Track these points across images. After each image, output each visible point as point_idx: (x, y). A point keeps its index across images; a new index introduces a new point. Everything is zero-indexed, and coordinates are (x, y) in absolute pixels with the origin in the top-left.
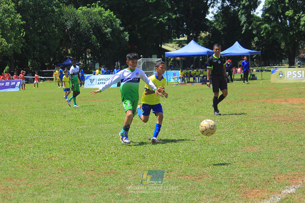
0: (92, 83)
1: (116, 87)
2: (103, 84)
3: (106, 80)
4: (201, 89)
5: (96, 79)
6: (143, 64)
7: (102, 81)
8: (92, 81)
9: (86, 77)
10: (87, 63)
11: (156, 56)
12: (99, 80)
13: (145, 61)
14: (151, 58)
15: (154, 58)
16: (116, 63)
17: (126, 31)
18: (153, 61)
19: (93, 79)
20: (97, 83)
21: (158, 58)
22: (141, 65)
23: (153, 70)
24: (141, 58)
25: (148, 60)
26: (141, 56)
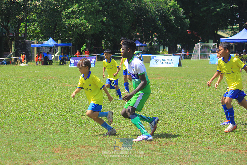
0: (156, 62)
1: (177, 67)
2: (166, 64)
3: (169, 60)
5: (160, 59)
6: (201, 47)
7: (165, 61)
8: (157, 60)
9: (152, 57)
10: (153, 45)
11: (212, 41)
12: (163, 60)
13: (203, 45)
14: (208, 42)
15: (210, 43)
16: (178, 45)
17: (188, 19)
18: (209, 45)
19: (158, 59)
20: (161, 63)
21: (214, 42)
22: (199, 49)
23: (209, 53)
24: (199, 42)
25: (205, 44)
26: (200, 40)
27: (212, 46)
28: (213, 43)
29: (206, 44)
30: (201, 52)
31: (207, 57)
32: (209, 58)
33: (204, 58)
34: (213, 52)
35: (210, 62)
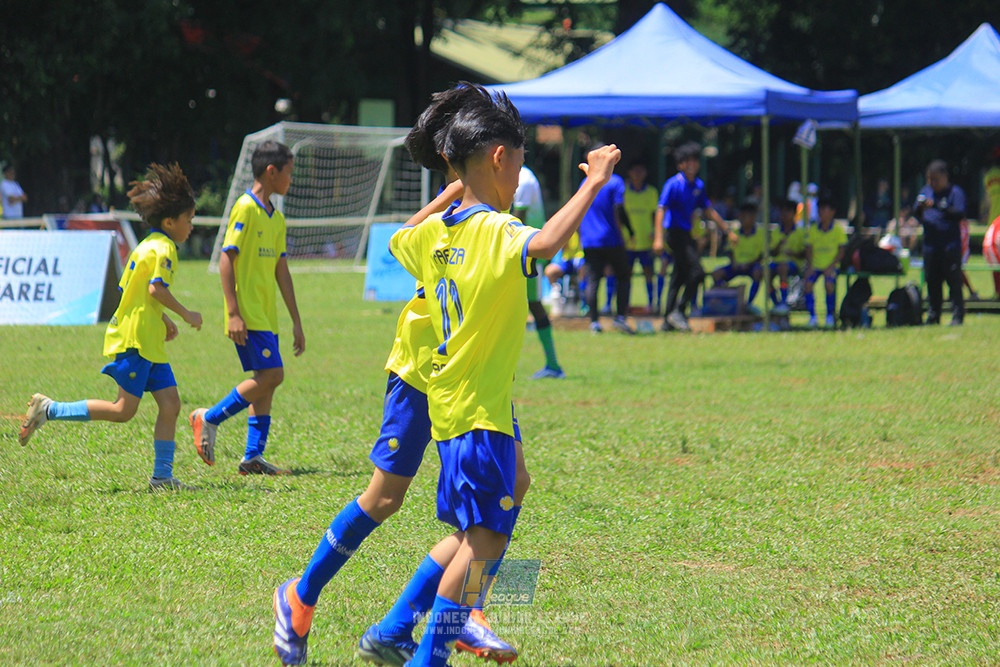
1: (88, 326)
3: (22, 266)
4: (705, 366)
11: (386, 109)
13: (308, 141)
14: (351, 119)
15: (372, 124)
16: (96, 144)
18: (361, 143)
23: (364, 214)
24: (274, 118)
25: (330, 136)
26: (282, 105)
27: (387, 158)
28: (390, 130)
29: (339, 134)
30: (294, 201)
31: (347, 245)
32: (365, 255)
33: (317, 253)
34: (402, 201)
35: (373, 289)
